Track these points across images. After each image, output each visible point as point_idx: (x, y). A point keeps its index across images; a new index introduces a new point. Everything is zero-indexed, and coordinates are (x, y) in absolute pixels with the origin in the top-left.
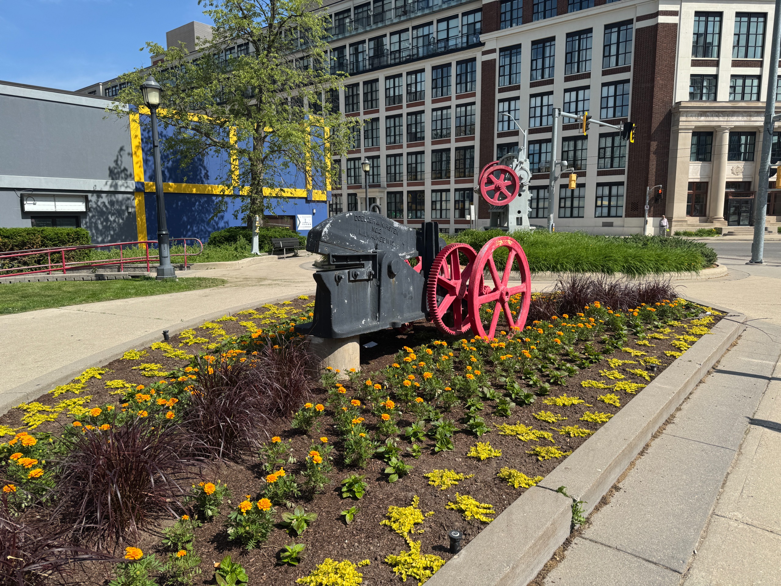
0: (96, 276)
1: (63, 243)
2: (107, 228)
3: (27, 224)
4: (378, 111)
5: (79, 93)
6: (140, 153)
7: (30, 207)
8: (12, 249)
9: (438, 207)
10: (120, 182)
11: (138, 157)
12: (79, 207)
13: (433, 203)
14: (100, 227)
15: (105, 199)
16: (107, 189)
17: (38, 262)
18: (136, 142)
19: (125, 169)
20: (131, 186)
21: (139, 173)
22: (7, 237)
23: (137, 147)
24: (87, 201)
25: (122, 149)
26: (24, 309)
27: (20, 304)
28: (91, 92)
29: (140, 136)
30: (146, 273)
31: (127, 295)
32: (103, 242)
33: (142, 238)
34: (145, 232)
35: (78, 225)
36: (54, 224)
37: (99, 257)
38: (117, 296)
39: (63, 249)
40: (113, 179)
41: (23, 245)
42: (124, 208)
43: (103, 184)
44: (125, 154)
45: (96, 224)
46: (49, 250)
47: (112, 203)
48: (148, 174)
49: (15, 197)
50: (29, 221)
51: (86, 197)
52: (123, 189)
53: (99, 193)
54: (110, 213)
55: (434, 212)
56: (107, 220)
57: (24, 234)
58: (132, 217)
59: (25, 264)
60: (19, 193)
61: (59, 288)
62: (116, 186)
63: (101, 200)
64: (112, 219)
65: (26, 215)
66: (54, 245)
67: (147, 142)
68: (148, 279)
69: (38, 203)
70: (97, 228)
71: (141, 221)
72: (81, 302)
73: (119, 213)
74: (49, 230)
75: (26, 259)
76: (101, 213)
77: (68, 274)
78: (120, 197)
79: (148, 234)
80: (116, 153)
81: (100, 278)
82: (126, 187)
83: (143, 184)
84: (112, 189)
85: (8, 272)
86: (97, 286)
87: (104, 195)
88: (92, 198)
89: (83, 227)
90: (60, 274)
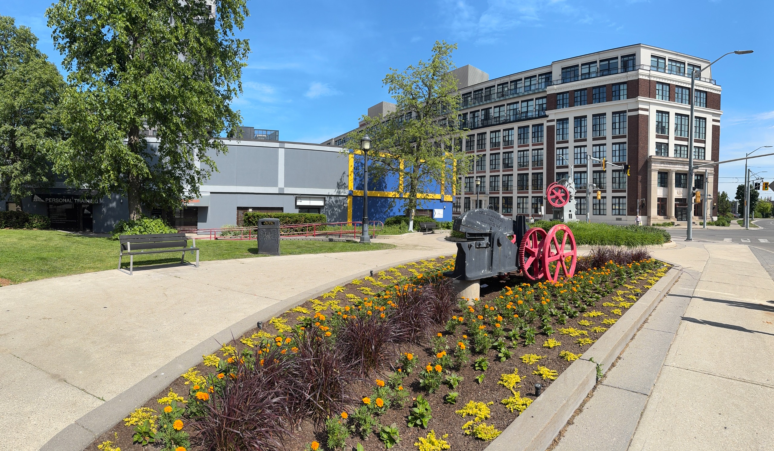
0: (329, 239)
1: (314, 221)
2: (333, 215)
3: (297, 211)
4: (485, 150)
5: (322, 145)
6: (353, 174)
7: (299, 203)
8: (291, 224)
9: (521, 206)
10: (342, 190)
11: (351, 177)
12: (320, 203)
13: (518, 204)
14: (330, 214)
15: (333, 199)
16: (335, 194)
17: (302, 230)
18: (351, 169)
19: (345, 184)
20: (347, 192)
21: (351, 186)
22: (290, 217)
23: (352, 172)
24: (325, 201)
25: (344, 173)
26: (300, 253)
27: (297, 250)
28: (328, 144)
29: (353, 166)
30: (354, 239)
31: (346, 250)
32: (330, 221)
33: (350, 220)
34: (351, 217)
35: (319, 213)
36: (308, 212)
37: (329, 229)
38: (342, 251)
39: (314, 224)
40: (338, 188)
41: (296, 222)
42: (342, 204)
43: (333, 192)
44: (345, 176)
45: (328, 212)
46: (307, 225)
47: (336, 201)
48: (356, 186)
49: (293, 198)
50: (298, 210)
51: (325, 198)
52: (342, 194)
53: (330, 196)
54: (335, 206)
55: (519, 209)
56: (333, 210)
57: (297, 216)
58: (346, 209)
59: (296, 231)
60: (295, 196)
61: (313, 244)
62: (339, 192)
63: (331, 200)
64: (336, 210)
65: (297, 207)
66: (310, 222)
67: (356, 169)
68: (356, 242)
69: (303, 201)
70: (328, 215)
71: (350, 211)
72: (325, 252)
73: (339, 207)
74: (308, 215)
75: (297, 228)
76: (331, 207)
77: (316, 237)
78: (341, 198)
79: (353, 218)
80: (341, 175)
81: (331, 240)
82: (345, 193)
83: (352, 191)
84: (338, 194)
85: (288, 235)
86: (331, 244)
87: (333, 197)
88: (327, 199)
89: (321, 213)
90: (312, 237)
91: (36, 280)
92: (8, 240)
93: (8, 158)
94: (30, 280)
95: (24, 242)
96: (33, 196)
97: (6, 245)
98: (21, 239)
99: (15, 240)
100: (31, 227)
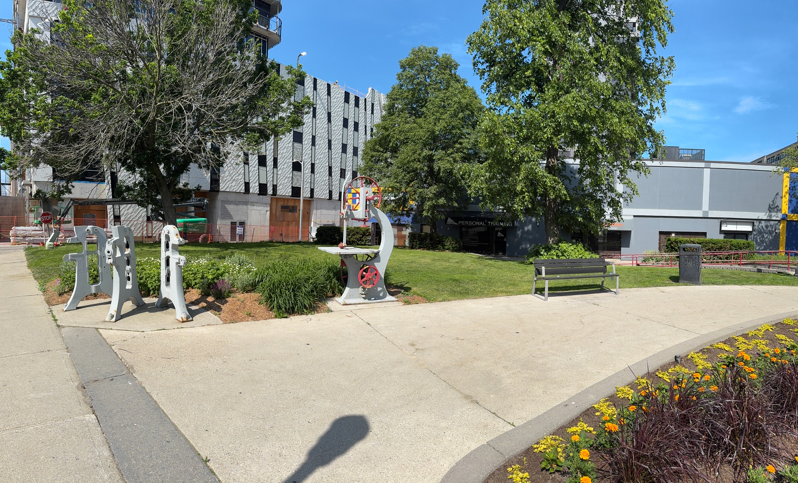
0: (758, 269)
1: (741, 249)
2: (762, 242)
3: (721, 237)
5: (753, 163)
6: (787, 196)
7: (724, 228)
8: (715, 250)
10: (773, 214)
11: (786, 199)
12: (748, 228)
14: (759, 241)
15: (763, 224)
16: (765, 218)
17: (727, 258)
18: (786, 190)
19: (777, 206)
20: (779, 216)
21: (785, 208)
22: (714, 244)
23: (786, 193)
24: (753, 226)
25: (777, 194)
26: (724, 284)
27: (721, 280)
28: (759, 162)
29: (788, 186)
30: (787, 271)
31: (777, 284)
32: (759, 249)
33: (782, 249)
34: (784, 245)
35: (747, 239)
36: (735, 238)
37: (758, 258)
38: (772, 284)
39: (740, 252)
40: (770, 212)
41: (720, 248)
42: (774, 230)
43: (763, 216)
44: (778, 197)
45: (756, 239)
46: (733, 252)
47: (767, 227)
48: (791, 209)
49: (718, 222)
50: (723, 235)
51: (753, 223)
52: (774, 218)
53: (760, 220)
54: (765, 232)
56: (763, 237)
57: (722, 243)
58: (778, 236)
59: (720, 259)
60: (720, 220)
61: (739, 274)
62: (771, 216)
63: (761, 225)
64: (765, 236)
65: (722, 232)
66: (736, 250)
67: (792, 190)
68: (789, 275)
69: (728, 226)
70: (756, 241)
71: (783, 239)
72: (752, 284)
73: (770, 233)
74: (735, 241)
75: (721, 256)
76: (760, 232)
77: (742, 267)
78: (772, 223)
79: (786, 246)
80: (774, 196)
81: (759, 271)
82: (777, 217)
83: (787, 215)
84: (768, 218)
85: (712, 262)
86: (759, 275)
87: (763, 222)
88: (756, 223)
89: (749, 240)
90: (737, 266)
91: (449, 301)
92: (423, 260)
93: (425, 183)
94: (444, 300)
95: (437, 263)
96: (446, 220)
97: (421, 264)
98: (434, 260)
99: (429, 261)
100: (444, 249)
